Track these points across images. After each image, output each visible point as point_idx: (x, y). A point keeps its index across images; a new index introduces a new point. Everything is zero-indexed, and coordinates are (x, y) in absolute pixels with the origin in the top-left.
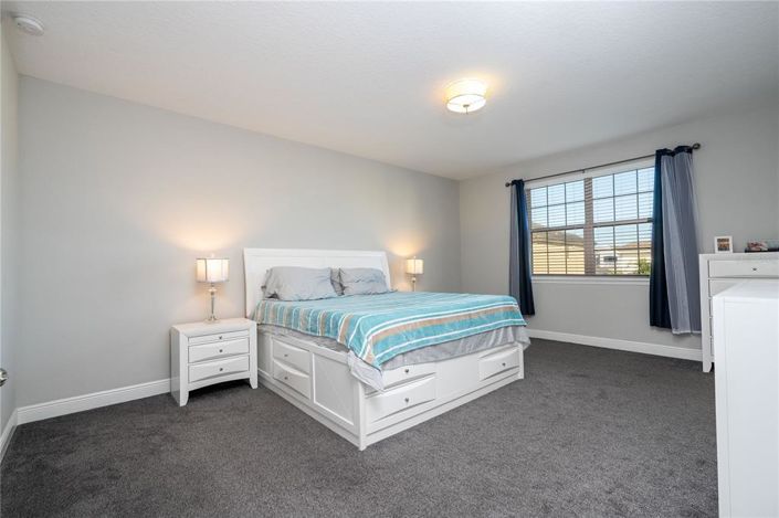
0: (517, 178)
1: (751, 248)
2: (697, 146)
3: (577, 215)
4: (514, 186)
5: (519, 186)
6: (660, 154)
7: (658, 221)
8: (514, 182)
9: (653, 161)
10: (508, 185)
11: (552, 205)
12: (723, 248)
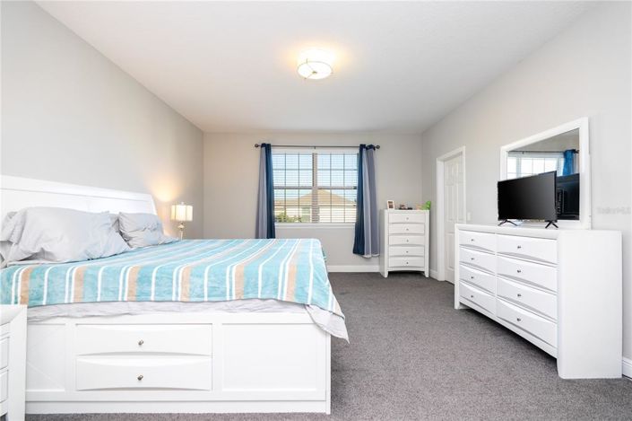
0: (267, 143)
1: (401, 208)
2: (378, 147)
3: (306, 180)
4: (264, 148)
5: (267, 148)
6: (362, 147)
7: (360, 188)
8: (263, 145)
9: (357, 151)
10: (257, 146)
11: (290, 169)
12: (391, 207)
